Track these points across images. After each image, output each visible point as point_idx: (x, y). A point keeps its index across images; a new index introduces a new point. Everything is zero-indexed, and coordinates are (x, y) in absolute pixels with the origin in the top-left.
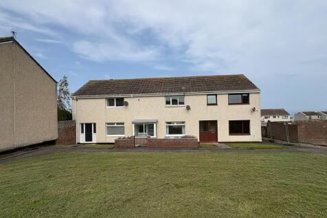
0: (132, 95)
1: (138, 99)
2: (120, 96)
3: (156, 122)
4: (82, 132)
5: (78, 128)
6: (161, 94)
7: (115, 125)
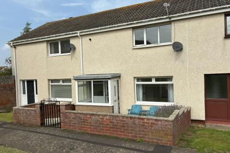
0: (78, 33)
1: (87, 38)
2: (63, 36)
3: (117, 77)
4: (24, 93)
5: (19, 87)
6: (124, 25)
7: (61, 83)
